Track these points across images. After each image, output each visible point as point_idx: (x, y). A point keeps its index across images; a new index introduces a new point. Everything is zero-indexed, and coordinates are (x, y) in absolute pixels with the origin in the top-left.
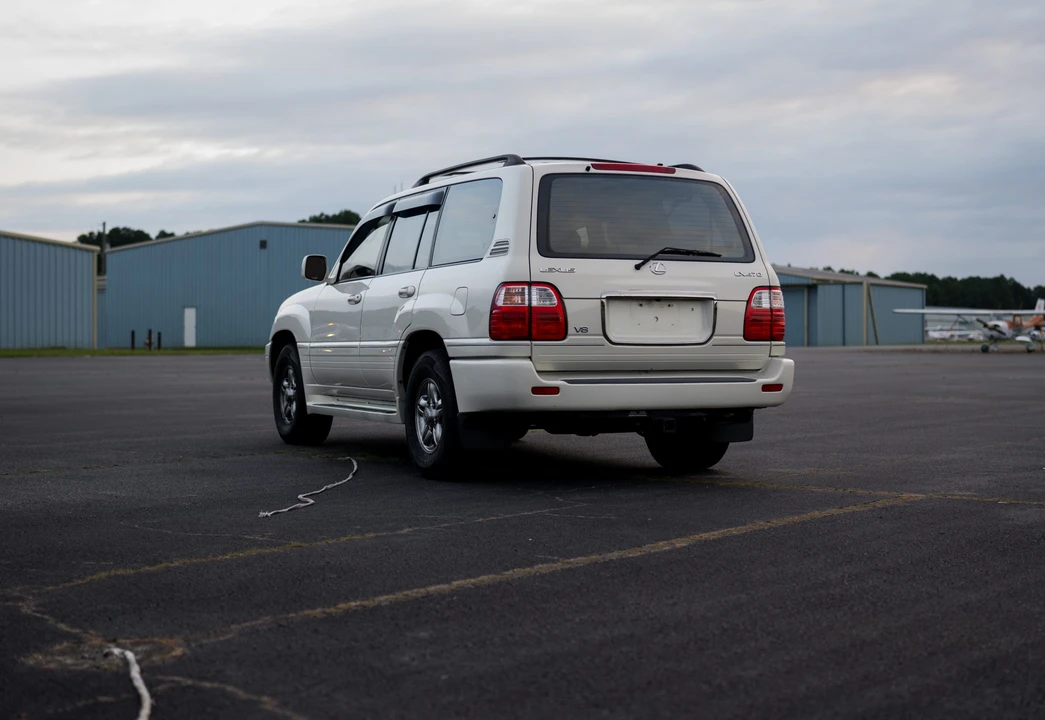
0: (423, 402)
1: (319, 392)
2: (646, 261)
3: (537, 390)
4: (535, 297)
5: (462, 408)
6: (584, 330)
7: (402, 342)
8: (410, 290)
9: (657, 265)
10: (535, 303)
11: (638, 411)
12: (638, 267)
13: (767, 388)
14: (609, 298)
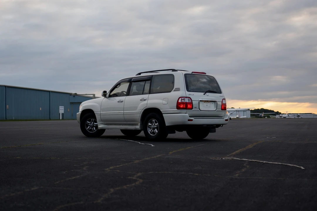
0: (149, 124)
1: (102, 124)
2: (206, 92)
3: (189, 120)
4: (187, 100)
5: (167, 125)
6: (196, 108)
7: (143, 111)
8: (145, 99)
9: (207, 94)
10: (187, 102)
11: (205, 125)
12: (204, 94)
13: (226, 120)
14: (200, 101)
